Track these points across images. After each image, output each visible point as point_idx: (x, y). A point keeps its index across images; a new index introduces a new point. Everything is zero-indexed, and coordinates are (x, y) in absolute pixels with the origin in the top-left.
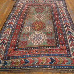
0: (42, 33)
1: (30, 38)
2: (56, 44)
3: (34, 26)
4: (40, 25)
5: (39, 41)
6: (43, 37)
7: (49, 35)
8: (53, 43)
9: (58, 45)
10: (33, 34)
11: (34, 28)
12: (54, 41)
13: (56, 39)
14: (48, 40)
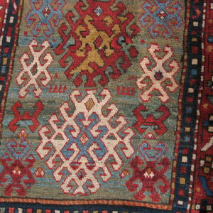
0: (114, 109)
1: (45, 140)
2: (173, 196)
3: (71, 41)
4: (107, 40)
5: (91, 165)
6: (112, 137)
7: (150, 131)
8: (159, 191)
9: (180, 203)
10: (62, 109)
11: (70, 61)
12: (168, 174)
13: (179, 158)
14: (135, 162)
